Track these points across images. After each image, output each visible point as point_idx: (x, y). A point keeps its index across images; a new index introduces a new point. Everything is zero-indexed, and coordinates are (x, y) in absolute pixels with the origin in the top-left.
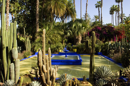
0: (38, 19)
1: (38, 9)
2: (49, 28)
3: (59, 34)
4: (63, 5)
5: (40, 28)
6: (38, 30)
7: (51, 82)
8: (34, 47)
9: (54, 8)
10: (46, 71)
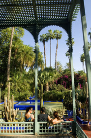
0: (9, 69)
1: (9, 60)
2: (19, 77)
3: (28, 82)
4: (31, 57)
5: (10, 77)
6: (9, 79)
7: (11, 118)
8: (4, 95)
9: (23, 60)
10: (8, 111)
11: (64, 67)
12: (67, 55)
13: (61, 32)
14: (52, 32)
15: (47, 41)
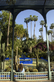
0: (8, 39)
1: (8, 34)
5: (9, 44)
11: (37, 38)
12: (40, 31)
13: (37, 17)
14: (32, 16)
15: (29, 22)
